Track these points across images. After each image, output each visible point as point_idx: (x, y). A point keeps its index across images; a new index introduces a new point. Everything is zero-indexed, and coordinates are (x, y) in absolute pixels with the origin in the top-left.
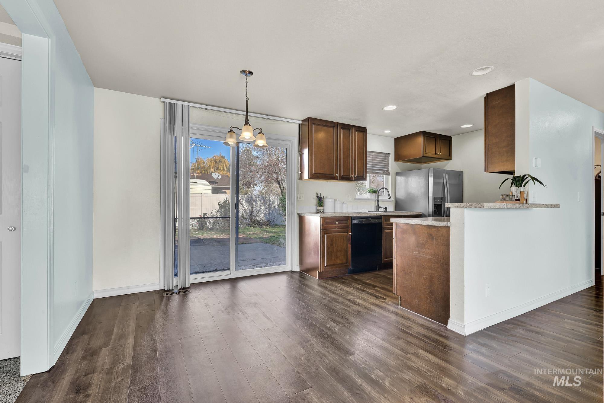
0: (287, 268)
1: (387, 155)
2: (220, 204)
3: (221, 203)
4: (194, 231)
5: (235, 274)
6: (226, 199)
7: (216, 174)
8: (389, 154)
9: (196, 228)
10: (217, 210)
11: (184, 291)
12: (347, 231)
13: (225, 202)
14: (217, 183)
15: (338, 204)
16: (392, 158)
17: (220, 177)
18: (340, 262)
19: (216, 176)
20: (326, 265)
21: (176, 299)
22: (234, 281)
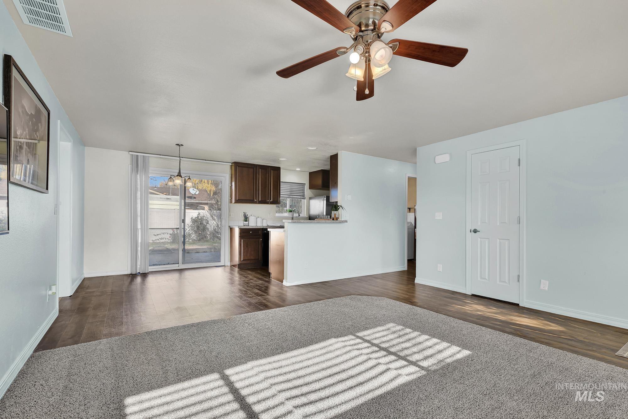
0: (222, 263)
1: (303, 185)
2: (192, 219)
3: (194, 218)
4: (166, 244)
5: (182, 266)
6: (199, 215)
7: (193, 190)
8: (305, 184)
9: (169, 241)
10: (190, 225)
11: (144, 275)
12: (259, 238)
13: (198, 217)
14: (195, 198)
15: (259, 220)
16: (307, 186)
17: (197, 193)
18: (254, 258)
19: (194, 191)
20: (242, 260)
21: (139, 279)
22: (181, 271)
